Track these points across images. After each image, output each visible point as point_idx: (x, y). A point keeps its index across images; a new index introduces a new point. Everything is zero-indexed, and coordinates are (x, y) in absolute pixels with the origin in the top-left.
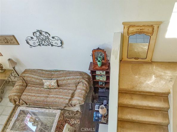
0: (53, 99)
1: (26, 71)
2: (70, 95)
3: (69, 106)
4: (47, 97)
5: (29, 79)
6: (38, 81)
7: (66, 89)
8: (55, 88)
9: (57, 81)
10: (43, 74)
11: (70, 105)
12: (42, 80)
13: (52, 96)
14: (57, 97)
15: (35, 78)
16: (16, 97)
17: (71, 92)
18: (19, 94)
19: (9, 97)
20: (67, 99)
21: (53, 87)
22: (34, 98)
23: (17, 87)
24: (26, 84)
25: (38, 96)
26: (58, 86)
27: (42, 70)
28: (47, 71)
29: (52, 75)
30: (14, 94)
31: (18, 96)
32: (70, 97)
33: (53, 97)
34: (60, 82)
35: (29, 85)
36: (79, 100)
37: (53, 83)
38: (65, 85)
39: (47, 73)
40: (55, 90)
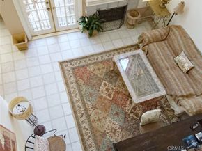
0: (170, 76)
1: (179, 27)
2: (188, 93)
3: (174, 100)
4: (168, 69)
5: (173, 37)
6: (177, 47)
7: (190, 84)
8: (182, 71)
9: (193, 68)
10: (189, 46)
11: (177, 99)
12: (182, 51)
13: (172, 73)
14: (175, 80)
15: (178, 42)
16: (147, 40)
17: (192, 91)
18: (151, 40)
19: (143, 33)
20: (181, 92)
21: (182, 68)
22: (157, 57)
23: (157, 33)
24: (165, 38)
25: (162, 60)
26: (187, 72)
27: (193, 42)
28: (196, 48)
29: (196, 57)
30: (149, 36)
31: (149, 40)
32: (185, 94)
33: (172, 76)
34: (193, 72)
35: (166, 41)
36: (191, 107)
37: (188, 65)
38: (195, 80)
39: (194, 50)
40: (180, 72)
